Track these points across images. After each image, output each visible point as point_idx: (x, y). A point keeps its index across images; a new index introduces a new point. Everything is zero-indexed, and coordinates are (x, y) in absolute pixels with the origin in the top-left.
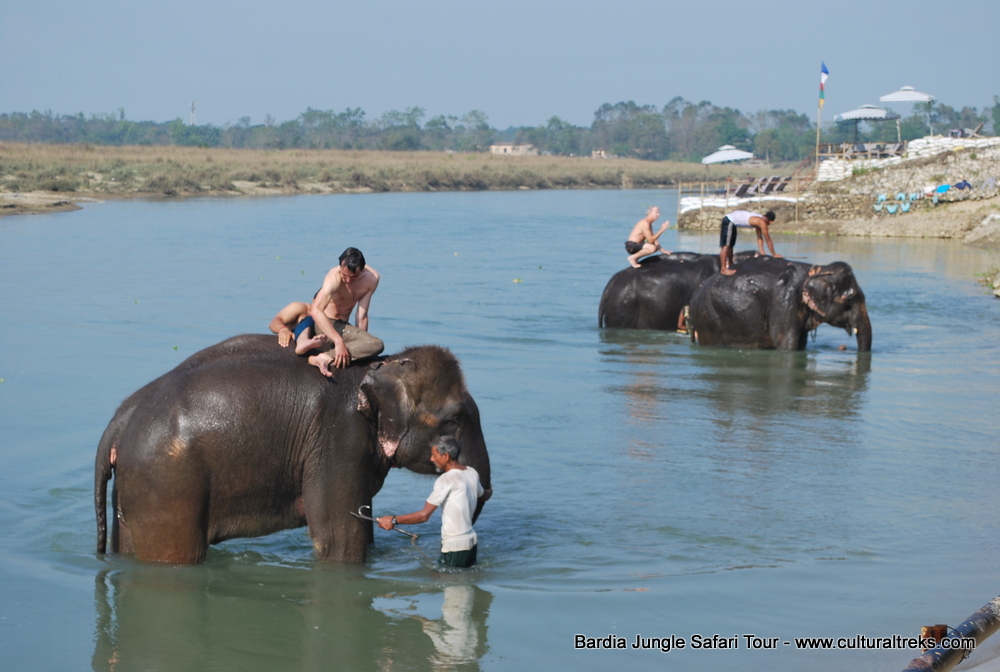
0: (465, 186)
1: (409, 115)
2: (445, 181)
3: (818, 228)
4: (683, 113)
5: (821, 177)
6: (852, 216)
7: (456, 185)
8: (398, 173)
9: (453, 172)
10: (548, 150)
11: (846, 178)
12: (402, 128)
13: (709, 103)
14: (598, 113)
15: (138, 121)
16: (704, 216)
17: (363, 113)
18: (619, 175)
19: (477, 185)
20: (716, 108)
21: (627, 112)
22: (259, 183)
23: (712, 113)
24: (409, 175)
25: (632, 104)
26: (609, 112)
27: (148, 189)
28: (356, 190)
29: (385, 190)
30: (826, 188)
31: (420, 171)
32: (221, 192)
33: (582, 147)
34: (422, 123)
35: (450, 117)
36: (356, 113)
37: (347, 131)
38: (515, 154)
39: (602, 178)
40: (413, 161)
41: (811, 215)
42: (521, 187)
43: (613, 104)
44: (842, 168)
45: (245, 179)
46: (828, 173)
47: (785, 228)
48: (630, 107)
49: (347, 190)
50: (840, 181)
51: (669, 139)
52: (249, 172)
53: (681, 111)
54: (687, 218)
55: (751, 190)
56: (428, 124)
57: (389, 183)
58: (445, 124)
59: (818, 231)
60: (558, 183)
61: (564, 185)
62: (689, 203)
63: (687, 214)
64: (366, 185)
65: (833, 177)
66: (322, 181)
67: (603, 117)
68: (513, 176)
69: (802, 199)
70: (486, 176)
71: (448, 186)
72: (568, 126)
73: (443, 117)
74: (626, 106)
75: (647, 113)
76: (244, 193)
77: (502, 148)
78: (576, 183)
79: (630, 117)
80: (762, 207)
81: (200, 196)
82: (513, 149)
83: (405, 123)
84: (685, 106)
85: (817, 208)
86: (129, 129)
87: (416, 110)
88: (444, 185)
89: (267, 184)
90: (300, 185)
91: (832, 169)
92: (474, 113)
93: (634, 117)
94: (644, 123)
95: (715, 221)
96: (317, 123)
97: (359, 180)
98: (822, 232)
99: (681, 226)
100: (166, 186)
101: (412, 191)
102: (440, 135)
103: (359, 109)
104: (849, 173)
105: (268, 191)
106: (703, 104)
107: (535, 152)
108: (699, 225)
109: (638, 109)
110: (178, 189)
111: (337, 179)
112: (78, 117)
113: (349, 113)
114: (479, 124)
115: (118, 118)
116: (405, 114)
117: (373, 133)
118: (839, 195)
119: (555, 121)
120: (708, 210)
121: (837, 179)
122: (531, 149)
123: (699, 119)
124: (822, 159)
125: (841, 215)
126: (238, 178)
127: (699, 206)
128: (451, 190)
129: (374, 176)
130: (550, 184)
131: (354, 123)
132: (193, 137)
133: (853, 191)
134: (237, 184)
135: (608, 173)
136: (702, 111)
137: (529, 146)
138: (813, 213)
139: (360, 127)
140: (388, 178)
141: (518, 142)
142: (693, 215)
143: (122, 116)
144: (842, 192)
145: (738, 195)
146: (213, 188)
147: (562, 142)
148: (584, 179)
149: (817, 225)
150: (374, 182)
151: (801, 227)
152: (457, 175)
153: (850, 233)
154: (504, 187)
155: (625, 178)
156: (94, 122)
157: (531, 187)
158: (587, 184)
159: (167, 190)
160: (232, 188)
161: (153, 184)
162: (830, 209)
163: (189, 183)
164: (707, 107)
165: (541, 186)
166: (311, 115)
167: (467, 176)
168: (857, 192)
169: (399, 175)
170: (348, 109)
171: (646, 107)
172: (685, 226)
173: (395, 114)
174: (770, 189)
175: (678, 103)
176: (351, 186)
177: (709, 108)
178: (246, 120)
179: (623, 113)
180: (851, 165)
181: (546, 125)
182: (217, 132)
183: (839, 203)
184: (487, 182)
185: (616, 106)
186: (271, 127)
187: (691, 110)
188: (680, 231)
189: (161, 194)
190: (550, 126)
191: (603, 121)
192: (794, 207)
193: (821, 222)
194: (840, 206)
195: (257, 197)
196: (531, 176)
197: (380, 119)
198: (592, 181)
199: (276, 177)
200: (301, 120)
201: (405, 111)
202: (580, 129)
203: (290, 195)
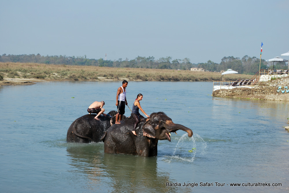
0: (172, 80)
1: (167, 59)
2: (166, 78)
3: (258, 97)
4: (248, 60)
5: (261, 80)
6: (270, 93)
7: (169, 80)
8: (151, 75)
9: (169, 76)
10: (207, 70)
11: (269, 81)
12: (165, 62)
13: (256, 57)
14: (222, 60)
15: (90, 59)
16: (221, 92)
17: (154, 58)
18: (221, 78)
19: (176, 80)
20: (257, 59)
21: (231, 59)
22: (106, 77)
23: (256, 60)
24: (155, 76)
25: (232, 57)
26: (226, 59)
27: (69, 78)
28: (137, 80)
29: (147, 80)
30: (262, 84)
31: (158, 75)
32: (93, 80)
33: (217, 69)
34: (171, 61)
35: (179, 60)
36: (152, 58)
37: (149, 63)
38: (198, 71)
39: (216, 79)
40: (158, 72)
41: (256, 93)
42: (190, 81)
43: (227, 57)
44: (268, 77)
45: (102, 76)
46: (263, 79)
47: (247, 97)
48: (232, 58)
49: (134, 80)
50: (267, 82)
51: (243, 68)
52: (104, 74)
53: (247, 59)
54: (216, 92)
55: (239, 84)
56: (173, 62)
57: (148, 78)
58: (177, 61)
59: (257, 98)
60: (202, 80)
61: (204, 80)
62: (217, 88)
63: (215, 91)
64: (141, 79)
65: (265, 80)
66: (127, 77)
67: (224, 61)
68: (187, 77)
69: (253, 87)
70: (179, 77)
71: (167, 80)
72: (213, 63)
73: (177, 60)
74: (231, 58)
75: (237, 60)
76: (100, 80)
77: (194, 69)
78: (207, 80)
79: (232, 61)
80: (240, 89)
81: (86, 81)
82: (197, 69)
83: (166, 61)
84: (248, 58)
85: (258, 91)
86: (87, 61)
87: (169, 57)
88: (166, 79)
89: (109, 78)
90: (119, 78)
91: (264, 78)
92: (186, 59)
93: (233, 61)
94: (236, 63)
95: (224, 94)
96: (140, 61)
97: (138, 77)
98: (259, 99)
99: (214, 95)
100: (75, 78)
101: (155, 81)
102: (176, 65)
103: (153, 57)
104: (270, 79)
105: (108, 80)
106: (254, 58)
107: (203, 71)
108: (219, 95)
109: (234, 59)
110: (79, 79)
111: (132, 77)
112: (73, 57)
113: (150, 58)
114: (187, 62)
115: (84, 58)
116: (166, 59)
117: (157, 64)
118: (266, 86)
119: (209, 61)
120: (223, 90)
121: (266, 81)
122: (202, 70)
123: (252, 62)
124: (261, 74)
125: (266, 93)
126: (100, 76)
127: (220, 89)
128: (168, 81)
129: (143, 76)
130: (199, 80)
131: (151, 61)
132: (105, 64)
133: (271, 85)
134: (99, 78)
135: (218, 77)
136: (253, 60)
137: (202, 69)
138: (257, 92)
139: (153, 62)
140: (148, 77)
141: (199, 67)
142: (218, 91)
143: (86, 57)
144: (267, 85)
145: (233, 85)
146: (91, 79)
147: (211, 68)
148: (210, 79)
149: (257, 96)
150: (143, 78)
151: (252, 96)
152: (170, 76)
153: (268, 99)
154: (185, 80)
155: (223, 79)
156: (77, 59)
157: (193, 81)
158: (211, 80)
159: (75, 79)
160: (97, 79)
161: (71, 77)
162: (262, 91)
163: (83, 77)
164: (255, 58)
165: (196, 80)
166: (139, 58)
167: (173, 77)
168: (272, 86)
169: (152, 76)
170: (149, 57)
171: (237, 58)
172: (215, 95)
173: (163, 58)
174: (245, 83)
175: (246, 57)
176: (136, 79)
177: (256, 59)
178: (120, 59)
179: (230, 60)
180: (271, 77)
181: (207, 63)
182: (112, 62)
183: (266, 89)
184: (179, 79)
185: (228, 57)
186: (127, 61)
187: (250, 59)
188: (213, 97)
189: (73, 80)
190: (208, 63)
191: (224, 62)
192: (251, 90)
193: (259, 95)
194: (266, 90)
195: (105, 81)
196: (193, 77)
197: (159, 60)
198: (213, 79)
199: (112, 76)
200: (136, 60)
201: (166, 58)
202: (217, 64)
203: (116, 81)
